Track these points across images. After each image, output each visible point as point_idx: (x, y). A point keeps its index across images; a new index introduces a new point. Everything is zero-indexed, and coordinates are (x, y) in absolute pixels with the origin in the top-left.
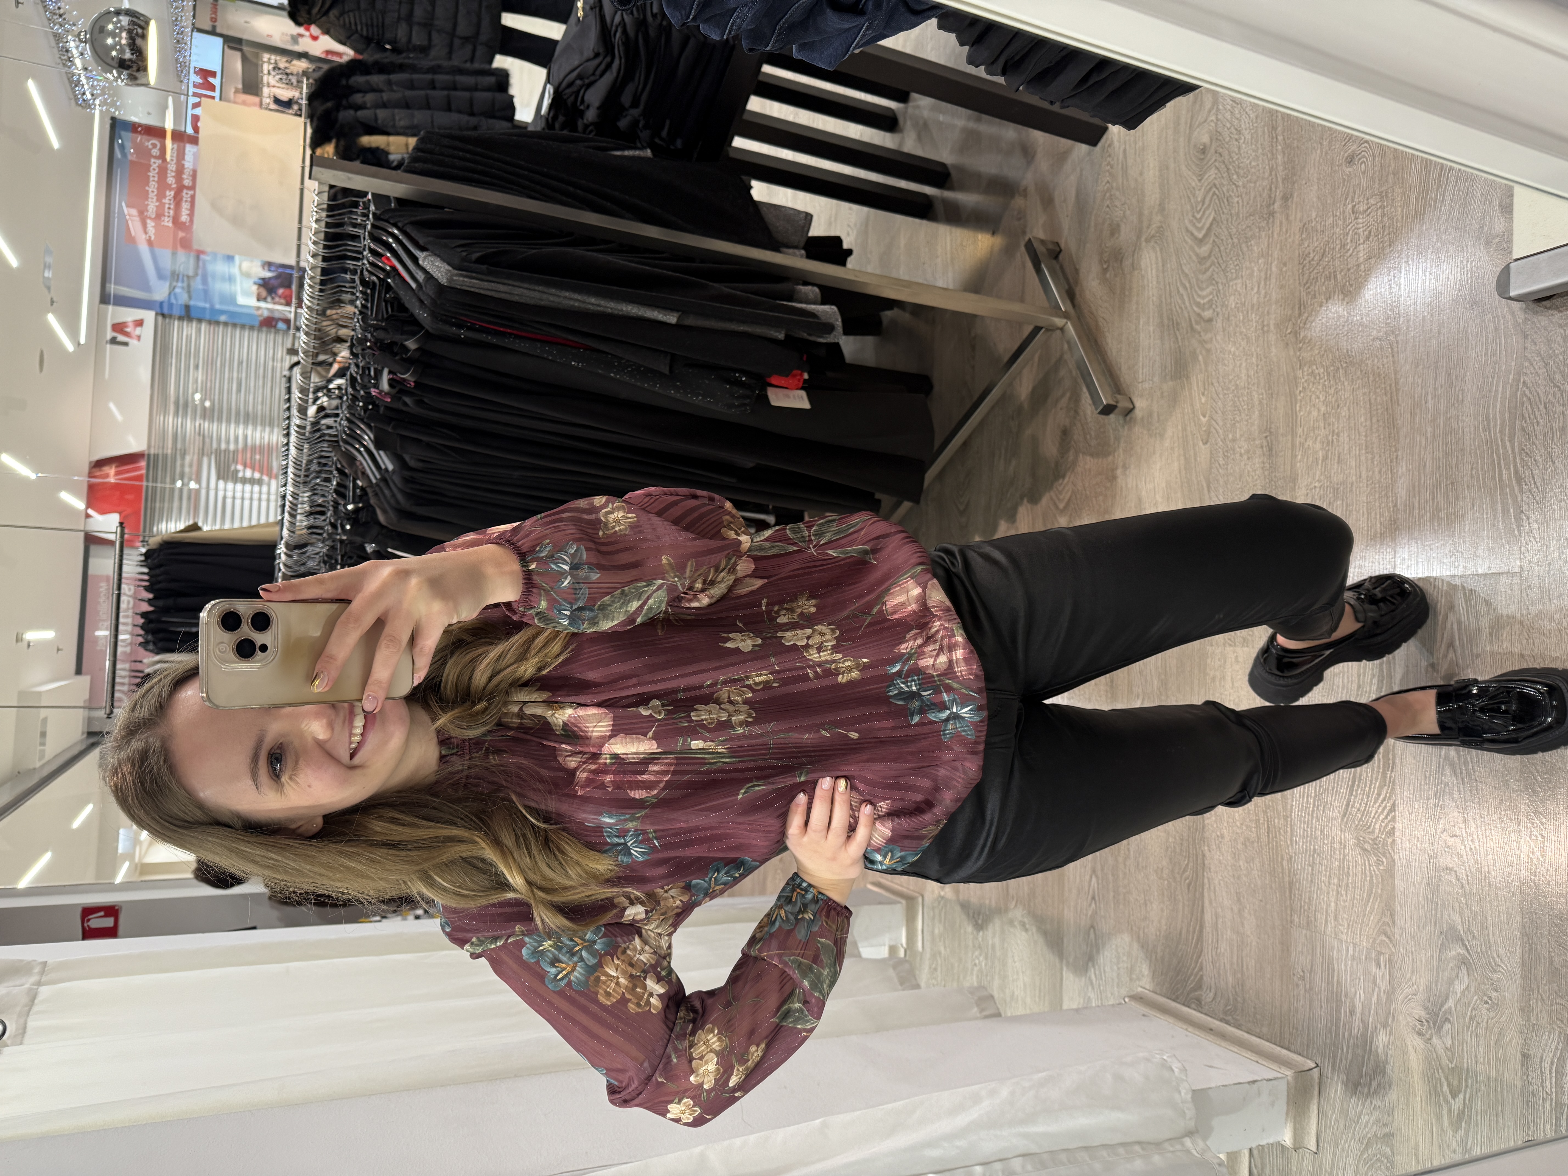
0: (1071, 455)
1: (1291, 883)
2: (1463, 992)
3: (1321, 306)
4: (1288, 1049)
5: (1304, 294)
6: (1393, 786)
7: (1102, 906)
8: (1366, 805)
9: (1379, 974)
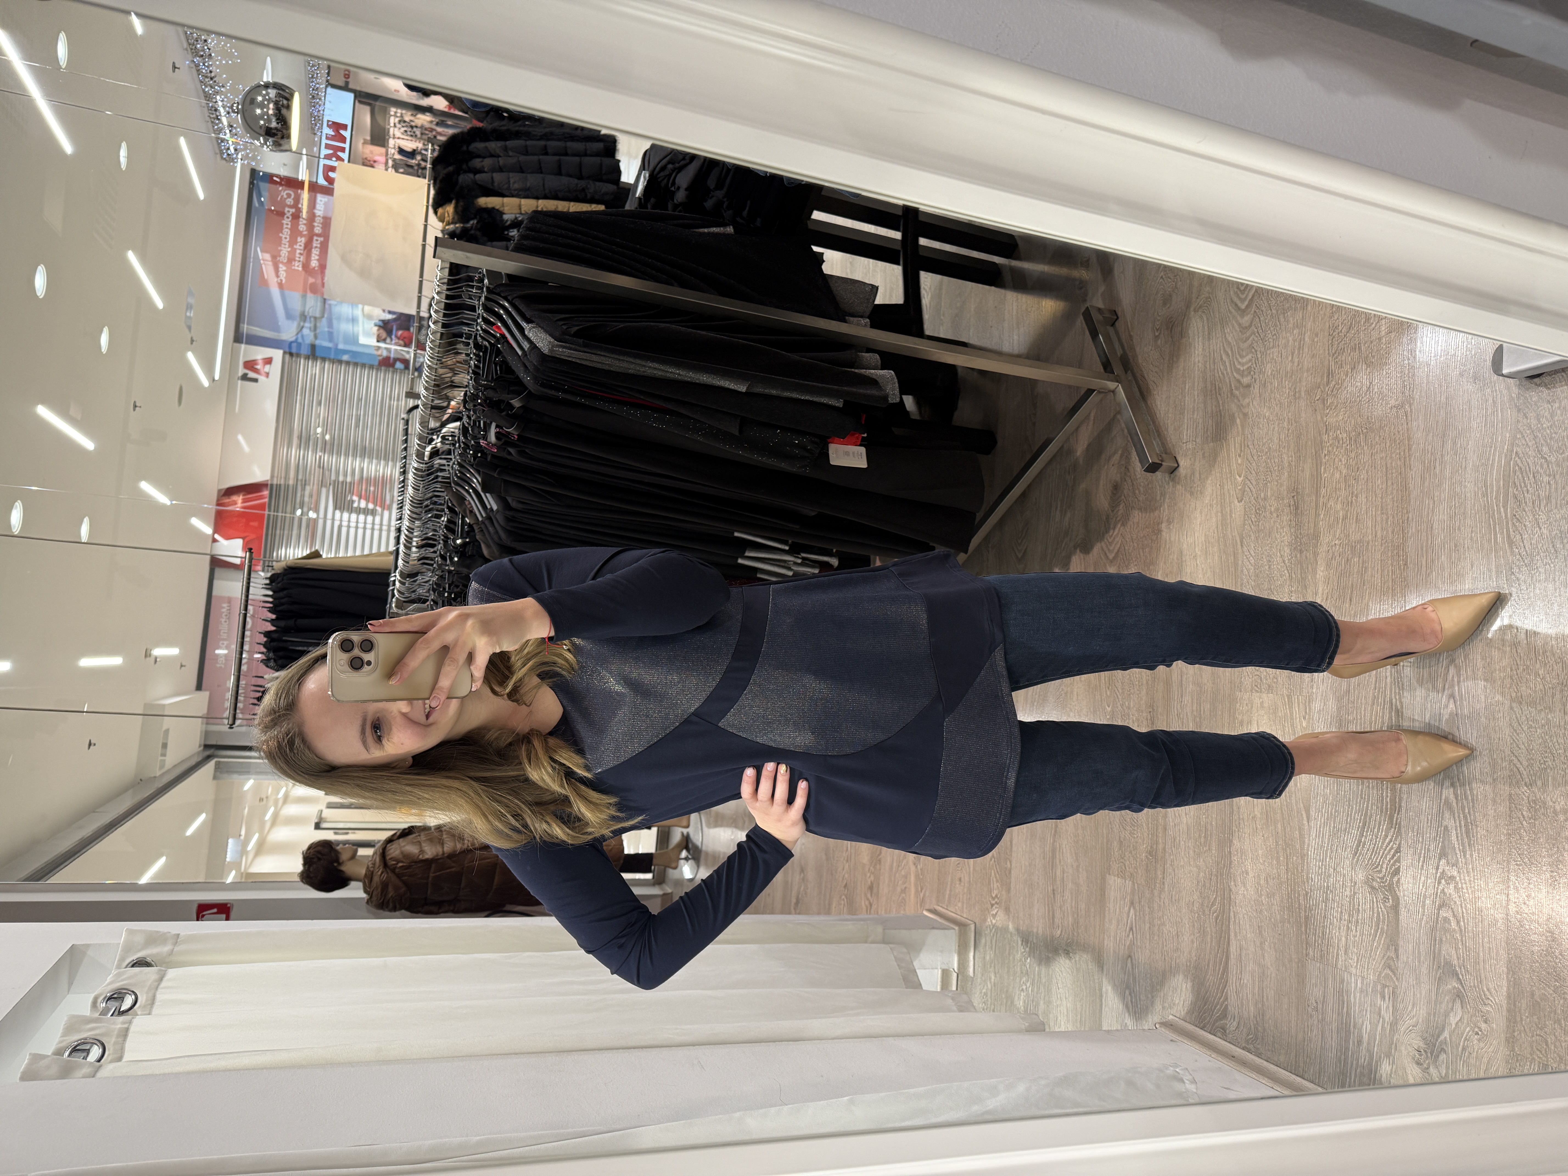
0: (1121, 509)
1: (1307, 918)
2: (1457, 1023)
3: (1347, 376)
4: (1302, 1077)
5: (1332, 363)
6: (1399, 828)
7: (1139, 937)
8: (1375, 845)
9: (1384, 1006)
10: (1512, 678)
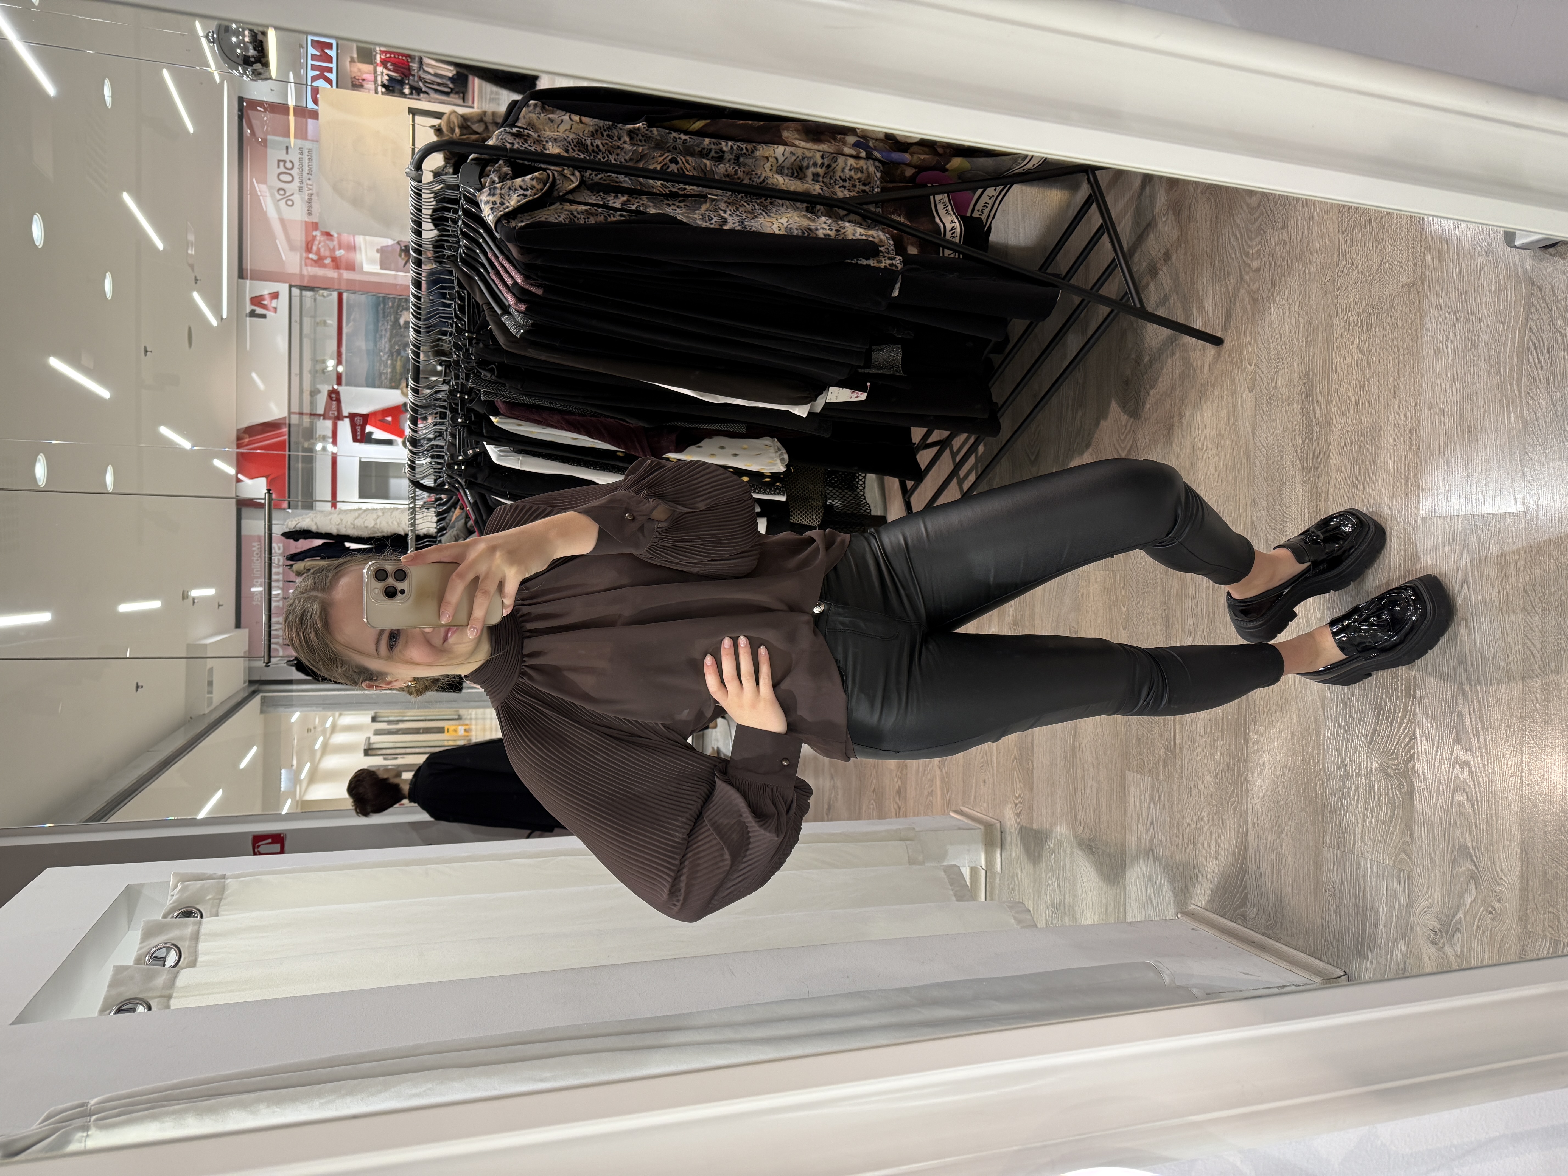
1: (1323, 806)
2: (1471, 903)
4: (1320, 960)
6: (1414, 715)
7: (1159, 830)
8: (1390, 733)
9: (1400, 889)
10: (1525, 561)
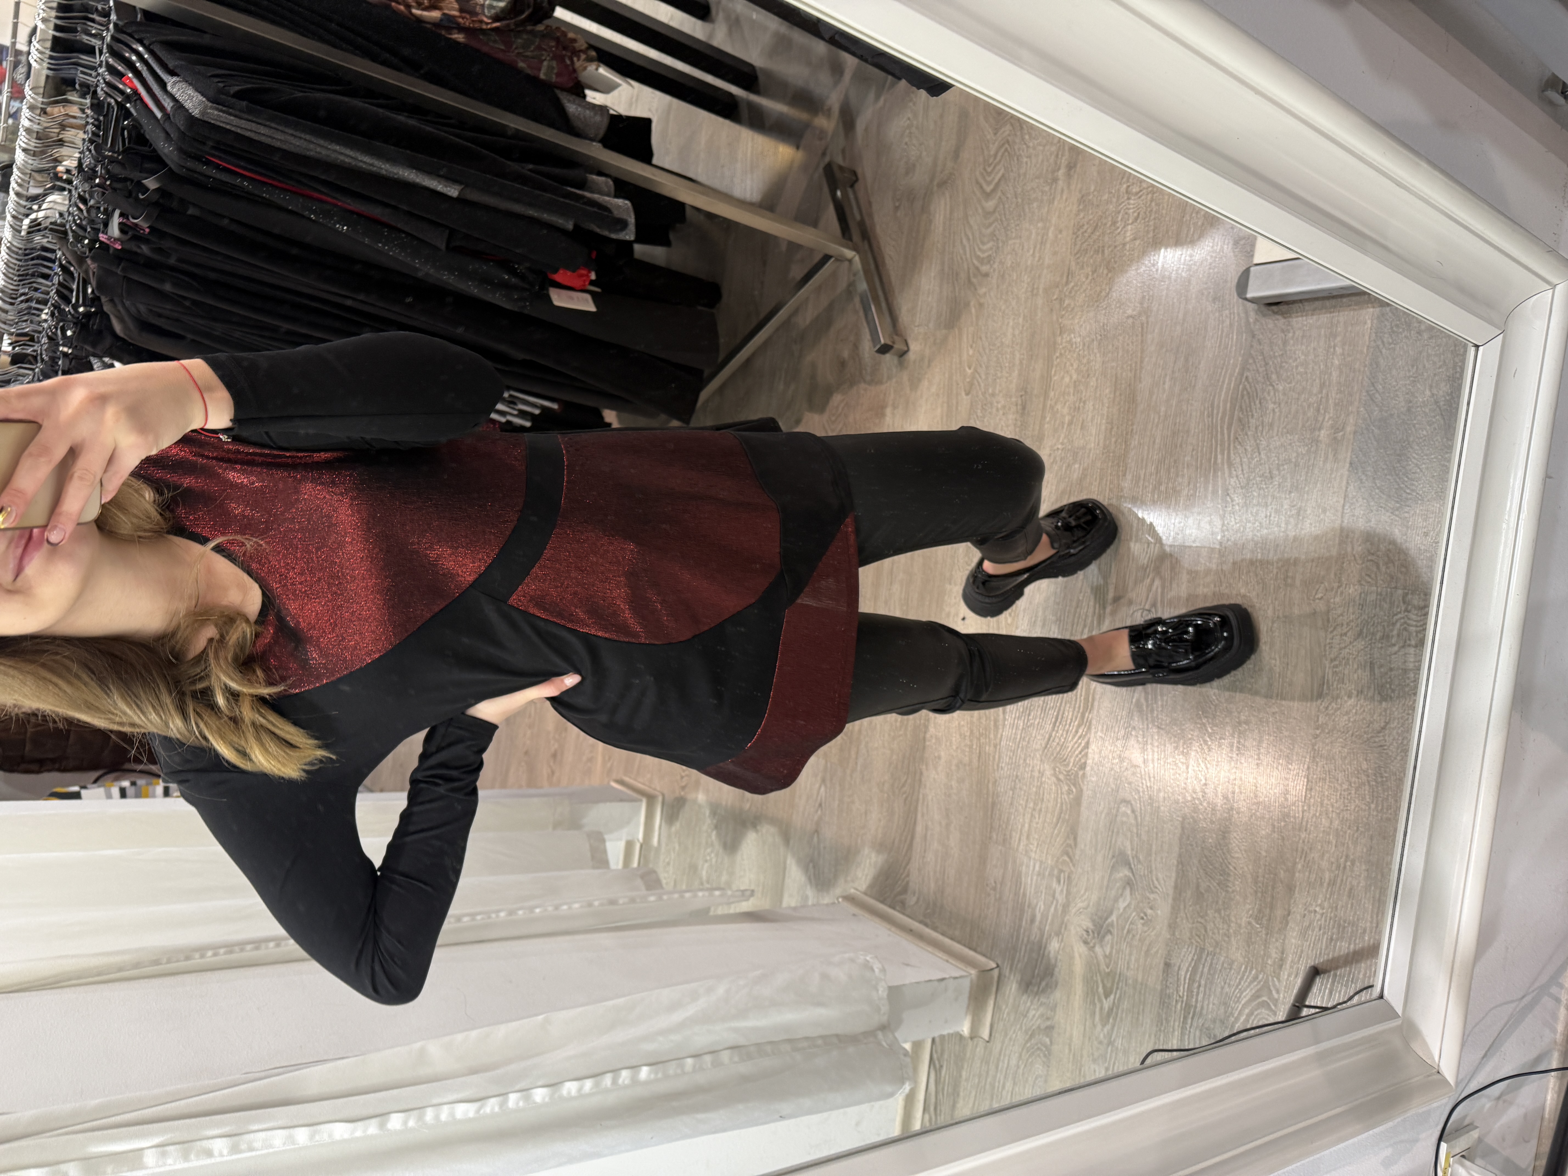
1: (994, 804)
2: (1125, 909)
3: (1087, 278)
4: (975, 950)
5: (1073, 263)
6: (1089, 727)
7: (827, 814)
8: (1065, 740)
9: (1058, 889)
